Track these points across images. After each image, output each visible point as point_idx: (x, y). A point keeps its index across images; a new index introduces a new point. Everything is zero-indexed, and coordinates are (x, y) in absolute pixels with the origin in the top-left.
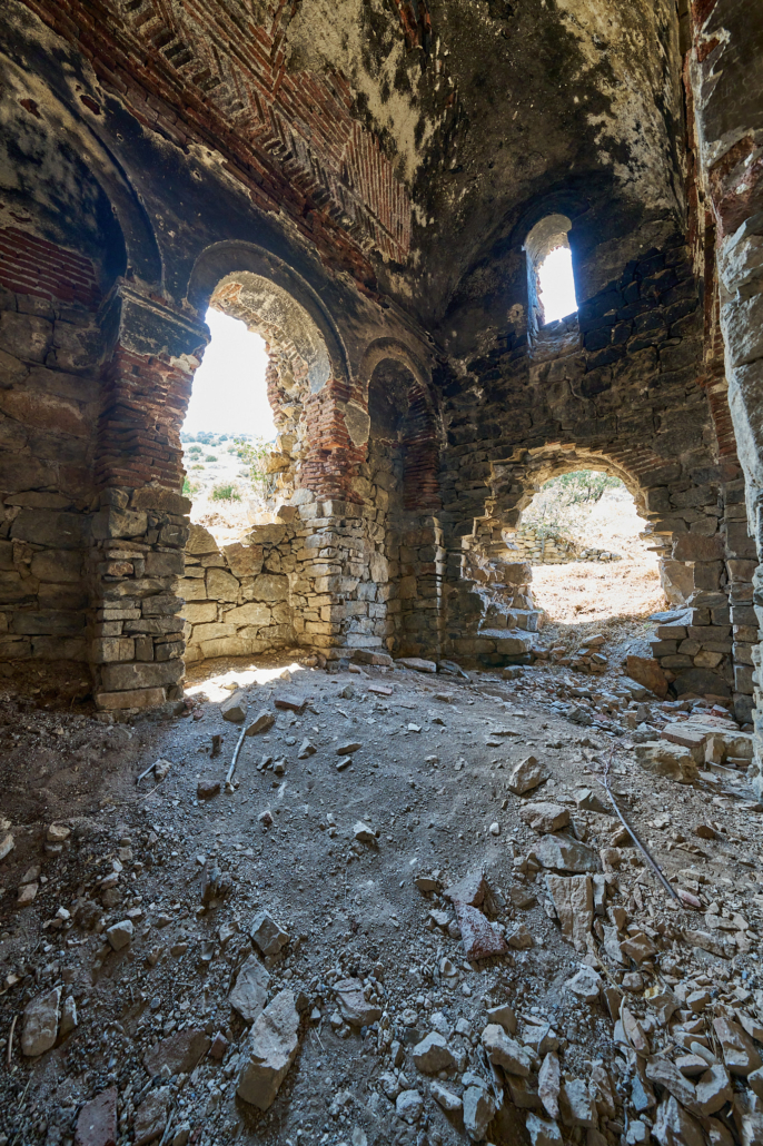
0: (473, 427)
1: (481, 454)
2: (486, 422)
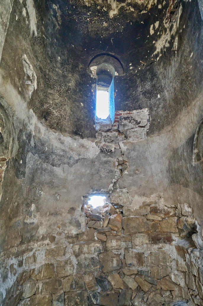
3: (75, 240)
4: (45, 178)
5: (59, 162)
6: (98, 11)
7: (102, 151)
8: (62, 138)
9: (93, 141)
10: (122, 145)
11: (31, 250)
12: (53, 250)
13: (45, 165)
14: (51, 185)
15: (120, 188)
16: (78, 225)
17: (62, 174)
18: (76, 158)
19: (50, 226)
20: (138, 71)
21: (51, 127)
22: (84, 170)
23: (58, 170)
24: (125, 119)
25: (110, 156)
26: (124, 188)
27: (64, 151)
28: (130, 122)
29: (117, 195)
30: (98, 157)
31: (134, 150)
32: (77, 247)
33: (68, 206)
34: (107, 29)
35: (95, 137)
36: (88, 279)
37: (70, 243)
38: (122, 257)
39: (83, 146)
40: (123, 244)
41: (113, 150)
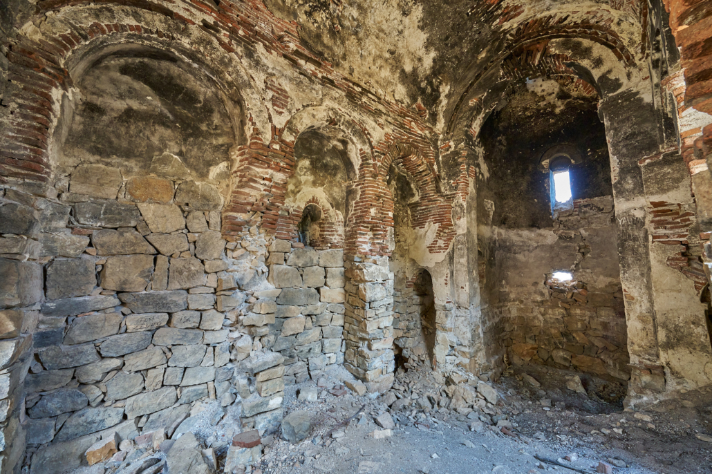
3: (541, 304)
4: (511, 263)
5: (520, 251)
6: (542, 114)
7: (560, 237)
8: (520, 232)
9: (550, 230)
10: (582, 231)
11: (507, 306)
12: (522, 308)
13: (509, 255)
14: (515, 267)
15: (583, 268)
16: (542, 294)
17: (523, 258)
18: (535, 245)
19: (518, 294)
20: (599, 156)
21: (510, 227)
22: (543, 254)
23: (520, 257)
24: (585, 206)
25: (569, 242)
26: (588, 268)
27: (522, 242)
28: (591, 209)
29: (580, 274)
30: (557, 243)
31: (597, 235)
32: (542, 310)
33: (532, 281)
34: (555, 124)
35: (552, 226)
36: (553, 331)
37: (536, 306)
38: (586, 322)
39: (541, 235)
40: (588, 313)
41: (573, 236)
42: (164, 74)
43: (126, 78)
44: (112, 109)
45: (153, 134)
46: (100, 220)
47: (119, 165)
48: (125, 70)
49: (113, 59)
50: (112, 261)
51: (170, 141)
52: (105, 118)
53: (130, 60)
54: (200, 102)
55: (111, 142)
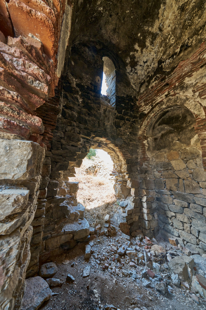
0: (76, 114)
1: (77, 130)
2: (82, 116)
42: (168, 117)
43: (160, 126)
44: (159, 137)
45: (169, 138)
46: (162, 168)
47: (163, 151)
48: (159, 125)
49: (156, 124)
50: (167, 180)
51: (174, 137)
52: (158, 140)
53: (160, 121)
54: (181, 117)
55: (160, 146)
